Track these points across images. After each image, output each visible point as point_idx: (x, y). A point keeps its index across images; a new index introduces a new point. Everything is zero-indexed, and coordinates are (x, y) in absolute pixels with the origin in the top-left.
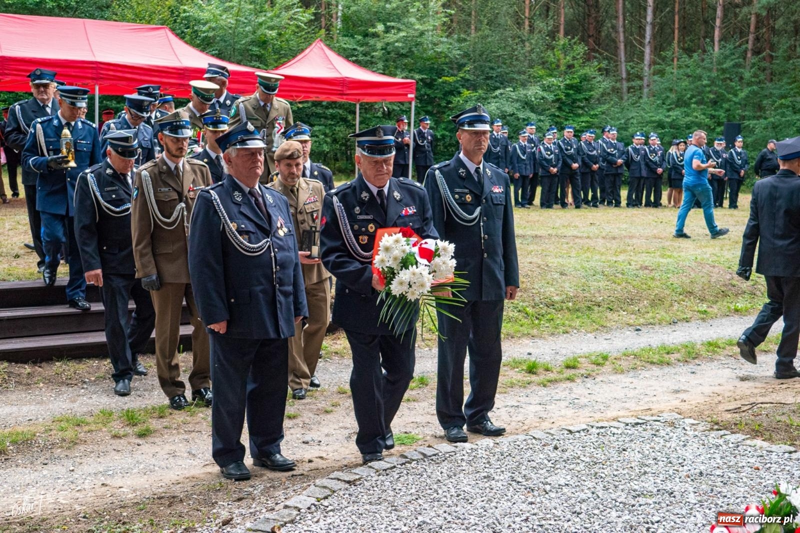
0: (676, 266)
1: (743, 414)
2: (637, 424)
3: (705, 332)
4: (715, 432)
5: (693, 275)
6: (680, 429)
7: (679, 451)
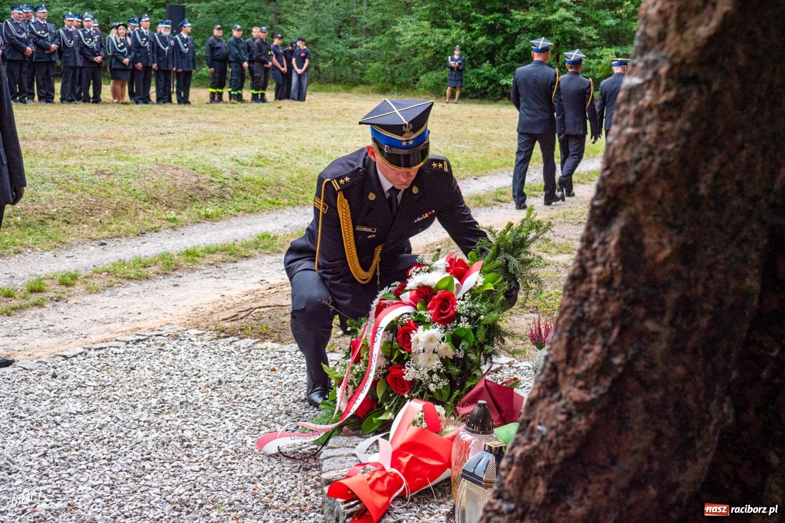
0: (136, 169)
1: (243, 321)
2: (138, 341)
3: (178, 241)
4: (223, 340)
5: (156, 179)
6: (186, 341)
7: (192, 363)
